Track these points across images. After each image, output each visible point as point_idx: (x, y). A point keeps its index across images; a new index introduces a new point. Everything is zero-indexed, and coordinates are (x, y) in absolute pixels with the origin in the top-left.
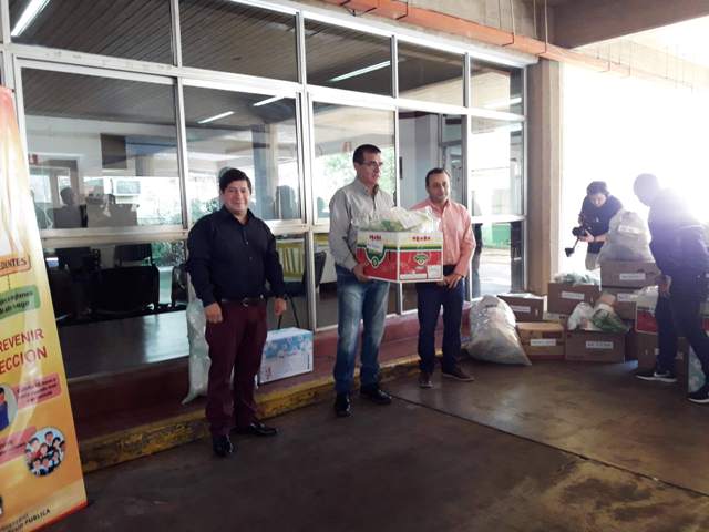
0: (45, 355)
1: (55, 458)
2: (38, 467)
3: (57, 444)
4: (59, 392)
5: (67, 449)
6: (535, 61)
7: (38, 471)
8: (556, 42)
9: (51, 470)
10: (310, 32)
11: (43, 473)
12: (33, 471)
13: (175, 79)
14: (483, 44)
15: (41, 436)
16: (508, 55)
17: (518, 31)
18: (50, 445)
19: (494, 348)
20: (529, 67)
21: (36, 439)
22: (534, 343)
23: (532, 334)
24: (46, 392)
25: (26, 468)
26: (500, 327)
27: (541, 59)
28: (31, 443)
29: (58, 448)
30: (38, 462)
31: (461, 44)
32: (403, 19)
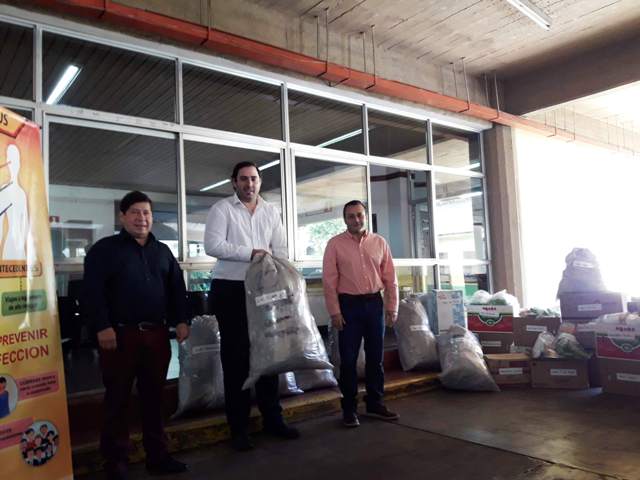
0: (47, 353)
1: (48, 451)
2: (32, 457)
3: (51, 438)
4: (56, 389)
5: (60, 445)
6: (490, 126)
7: (32, 461)
8: (507, 110)
9: (44, 461)
10: (294, 102)
11: (36, 463)
12: (27, 460)
13: (177, 134)
14: (443, 112)
15: (36, 427)
16: (466, 121)
17: (473, 100)
18: (44, 437)
19: (465, 377)
20: (485, 131)
21: (32, 430)
22: (503, 371)
23: (500, 364)
24: (44, 387)
25: (21, 456)
26: (468, 355)
27: (495, 124)
28: (28, 432)
29: (51, 441)
30: (32, 452)
31: (424, 111)
32: (371, 89)
